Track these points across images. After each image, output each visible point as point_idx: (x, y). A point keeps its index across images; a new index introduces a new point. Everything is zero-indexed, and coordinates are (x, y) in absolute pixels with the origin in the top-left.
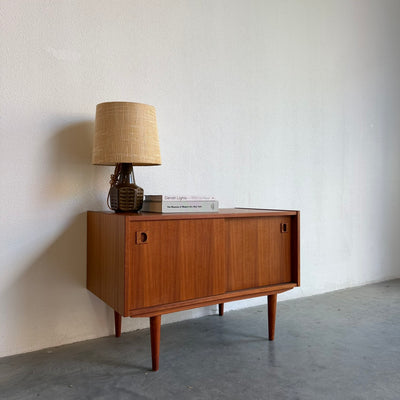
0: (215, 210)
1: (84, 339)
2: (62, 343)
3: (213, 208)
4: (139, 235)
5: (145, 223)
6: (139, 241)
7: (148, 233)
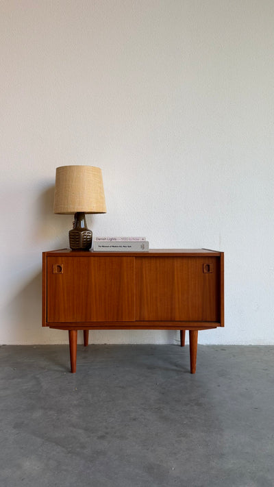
0: (145, 250)
1: (63, 343)
2: (47, 343)
3: (143, 248)
4: (55, 267)
5: (60, 258)
6: (56, 271)
7: (62, 266)
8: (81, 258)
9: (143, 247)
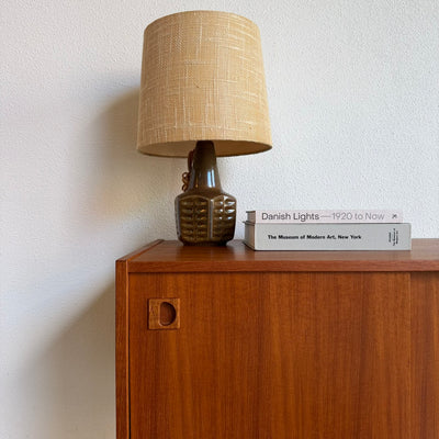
3: (396, 241)
4: (156, 308)
5: (170, 279)
6: (156, 322)
7: (178, 304)
8: (238, 278)
9: (394, 238)
